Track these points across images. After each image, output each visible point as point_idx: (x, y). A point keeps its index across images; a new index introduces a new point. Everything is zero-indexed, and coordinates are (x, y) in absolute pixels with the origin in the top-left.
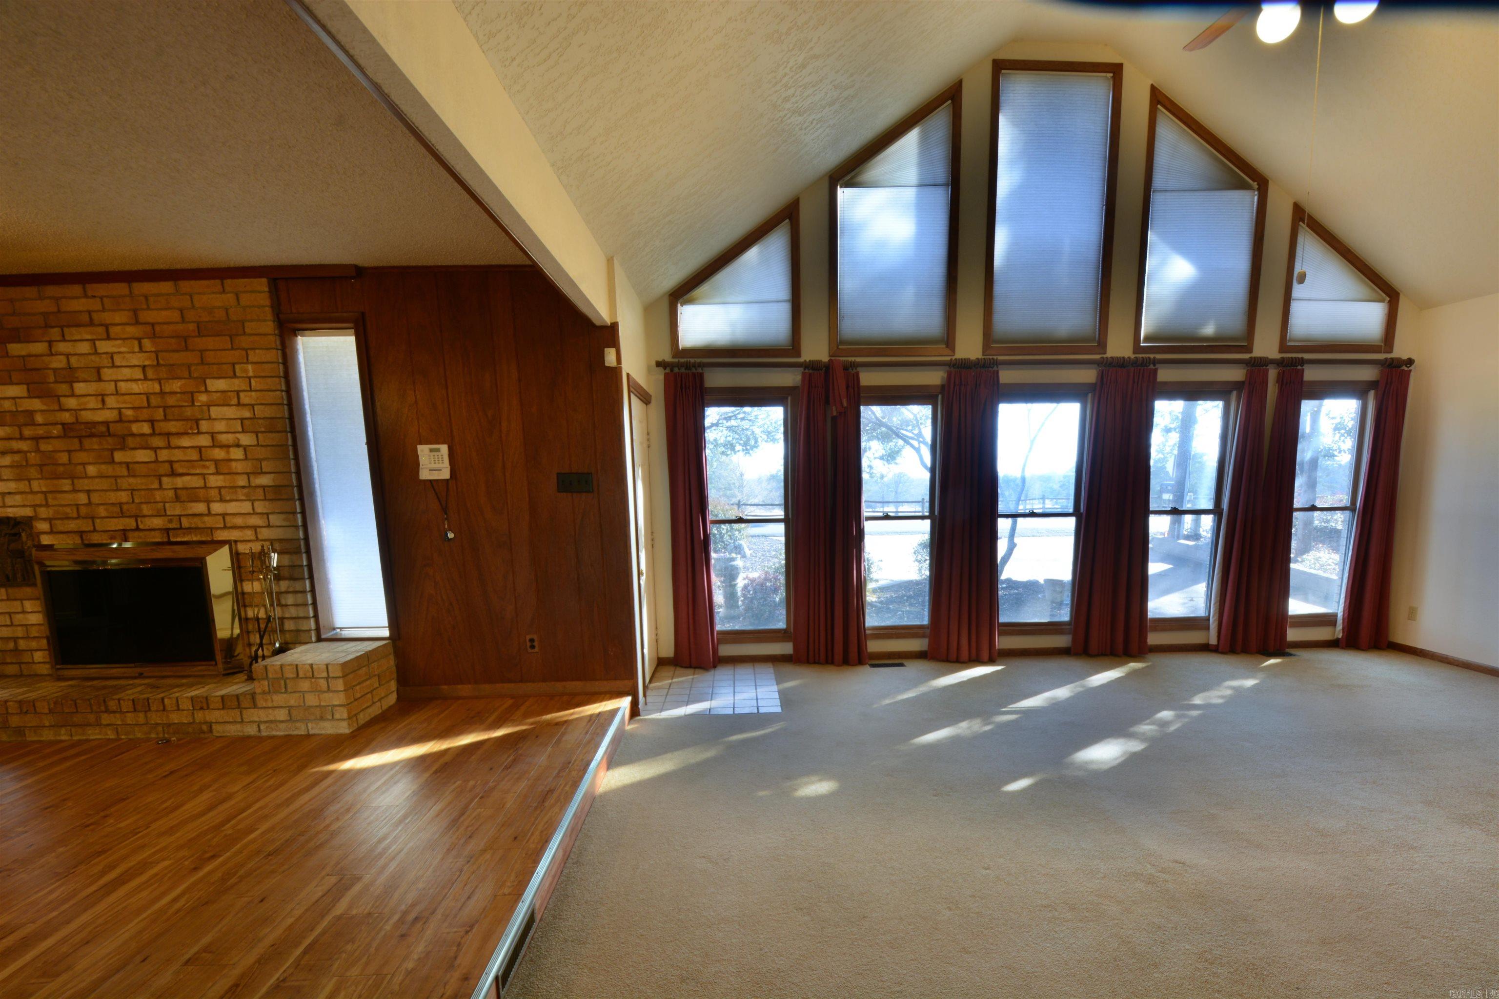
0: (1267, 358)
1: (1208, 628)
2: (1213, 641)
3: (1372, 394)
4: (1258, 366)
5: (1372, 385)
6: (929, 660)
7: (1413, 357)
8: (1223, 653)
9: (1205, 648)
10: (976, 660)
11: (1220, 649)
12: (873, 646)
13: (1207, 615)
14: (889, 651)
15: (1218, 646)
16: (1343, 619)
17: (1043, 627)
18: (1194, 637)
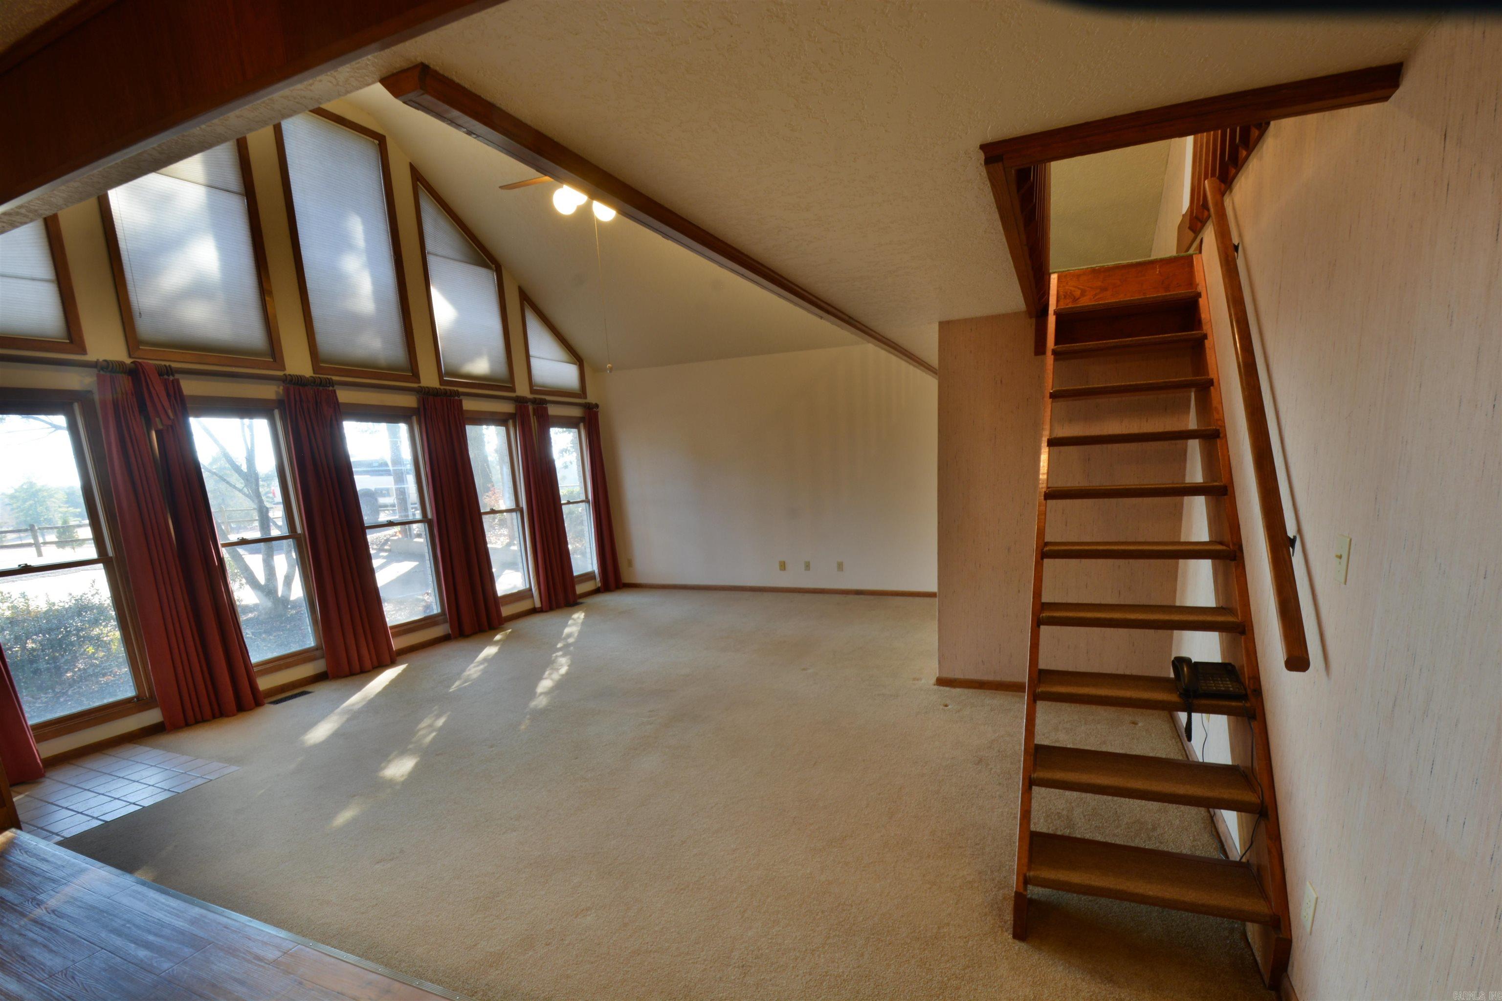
0: (526, 397)
1: (532, 596)
2: (538, 604)
3: (582, 425)
4: (520, 402)
5: (582, 419)
6: (331, 680)
7: (598, 403)
8: (546, 612)
9: (534, 611)
10: (380, 666)
11: (544, 609)
12: (264, 683)
13: (528, 586)
14: (280, 684)
15: (541, 608)
16: (599, 573)
17: (423, 623)
18: (525, 605)
